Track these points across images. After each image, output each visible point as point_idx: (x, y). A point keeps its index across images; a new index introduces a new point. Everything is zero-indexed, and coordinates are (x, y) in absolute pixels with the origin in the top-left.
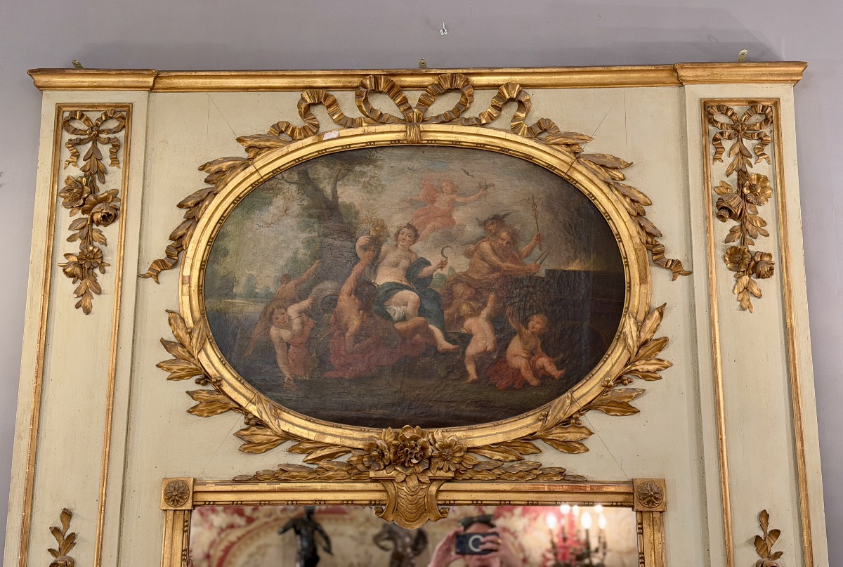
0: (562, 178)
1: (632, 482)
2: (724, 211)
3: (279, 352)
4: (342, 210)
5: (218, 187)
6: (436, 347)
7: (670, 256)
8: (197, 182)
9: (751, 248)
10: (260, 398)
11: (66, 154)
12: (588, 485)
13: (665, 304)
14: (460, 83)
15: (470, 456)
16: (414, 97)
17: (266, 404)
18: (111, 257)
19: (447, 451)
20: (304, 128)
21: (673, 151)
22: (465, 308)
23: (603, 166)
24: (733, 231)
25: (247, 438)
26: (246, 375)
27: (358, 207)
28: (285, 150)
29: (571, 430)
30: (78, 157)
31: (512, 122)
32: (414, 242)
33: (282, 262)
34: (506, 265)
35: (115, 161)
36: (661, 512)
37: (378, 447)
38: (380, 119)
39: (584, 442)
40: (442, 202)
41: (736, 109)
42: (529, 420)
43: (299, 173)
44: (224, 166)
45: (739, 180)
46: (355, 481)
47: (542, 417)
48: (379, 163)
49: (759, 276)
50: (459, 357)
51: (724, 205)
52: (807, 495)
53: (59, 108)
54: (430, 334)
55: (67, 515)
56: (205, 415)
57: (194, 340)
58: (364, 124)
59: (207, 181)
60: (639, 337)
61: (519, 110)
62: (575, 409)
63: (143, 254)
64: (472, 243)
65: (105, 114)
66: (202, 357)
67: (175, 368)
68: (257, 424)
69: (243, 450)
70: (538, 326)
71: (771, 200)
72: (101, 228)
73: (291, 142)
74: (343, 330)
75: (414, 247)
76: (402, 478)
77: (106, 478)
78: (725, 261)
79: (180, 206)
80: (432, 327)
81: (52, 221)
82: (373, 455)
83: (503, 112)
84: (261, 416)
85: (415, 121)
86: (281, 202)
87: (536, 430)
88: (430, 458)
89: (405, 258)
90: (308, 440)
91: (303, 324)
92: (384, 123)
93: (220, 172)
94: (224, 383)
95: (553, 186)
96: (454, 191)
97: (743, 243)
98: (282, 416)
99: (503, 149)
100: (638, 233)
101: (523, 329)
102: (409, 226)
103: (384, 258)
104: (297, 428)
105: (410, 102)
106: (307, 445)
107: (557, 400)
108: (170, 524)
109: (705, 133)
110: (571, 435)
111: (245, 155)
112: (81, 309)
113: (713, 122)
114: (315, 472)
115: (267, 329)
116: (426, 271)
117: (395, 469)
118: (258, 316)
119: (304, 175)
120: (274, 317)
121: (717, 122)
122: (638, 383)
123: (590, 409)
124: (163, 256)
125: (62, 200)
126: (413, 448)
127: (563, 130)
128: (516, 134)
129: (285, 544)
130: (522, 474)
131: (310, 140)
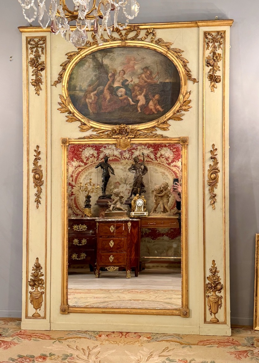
0: (164, 56)
1: (180, 138)
2: (208, 64)
3: (89, 105)
4: (105, 66)
5: (70, 60)
6: (130, 104)
7: (193, 77)
8: (65, 59)
9: (215, 74)
10: (84, 118)
11: (30, 51)
12: (169, 139)
13: (191, 91)
14: (136, 29)
15: (138, 132)
16: (123, 33)
17: (86, 119)
18: (43, 80)
19: (132, 130)
20: (93, 42)
21: (196, 47)
22: (138, 93)
23: (176, 52)
24: (211, 70)
25: (82, 128)
26: (80, 112)
27: (109, 65)
28: (88, 49)
29: (165, 125)
30: (33, 52)
31: (151, 39)
32: (124, 75)
33: (89, 81)
34: (149, 81)
35: (43, 53)
36: (187, 145)
37: (115, 130)
38: (114, 39)
39: (168, 128)
40: (132, 63)
41: (213, 34)
42: (154, 122)
43: (92, 56)
44: (72, 54)
45: (213, 55)
46: (109, 138)
47: (157, 122)
48: (114, 52)
49: (216, 82)
50: (136, 106)
51: (208, 62)
52: (224, 140)
53: (27, 38)
54: (129, 100)
55: (38, 147)
56: (70, 122)
57: (67, 102)
58: (110, 41)
59: (68, 58)
60: (183, 100)
61: (153, 36)
62: (166, 119)
63: (52, 79)
64: (140, 75)
65: (39, 39)
66: (69, 107)
67: (62, 110)
68: (84, 124)
69: (80, 131)
70: (157, 97)
71: (222, 61)
72: (40, 72)
73: (90, 47)
74: (105, 99)
76: (121, 137)
77: (47, 138)
78: (208, 78)
79: (61, 66)
80: (128, 98)
81: (27, 70)
82: (114, 132)
83: (148, 36)
84: (85, 122)
85: (124, 40)
86: (88, 64)
87: (156, 125)
88: (128, 132)
89: (122, 79)
90: (97, 128)
91: (95, 98)
92: (115, 41)
93: (71, 56)
94: (75, 113)
95: (161, 58)
96: (135, 60)
97: (213, 73)
98: (90, 122)
99: (148, 47)
100: (185, 71)
101: (153, 98)
102: (123, 70)
103: (116, 79)
104: (94, 125)
105: (122, 34)
106: (97, 130)
107: (161, 117)
108: (63, 149)
109: (204, 41)
110: (165, 126)
111: (78, 51)
112: (37, 94)
113: (207, 38)
115: (85, 100)
116: (127, 83)
117: (119, 135)
118: (83, 96)
119: (94, 56)
120: (87, 96)
121: (208, 38)
122: (183, 112)
123: (170, 119)
124: (57, 80)
125: (29, 64)
126: (124, 130)
127: (165, 41)
128: (152, 43)
129: (98, 172)
130: (152, 136)
131: (95, 46)
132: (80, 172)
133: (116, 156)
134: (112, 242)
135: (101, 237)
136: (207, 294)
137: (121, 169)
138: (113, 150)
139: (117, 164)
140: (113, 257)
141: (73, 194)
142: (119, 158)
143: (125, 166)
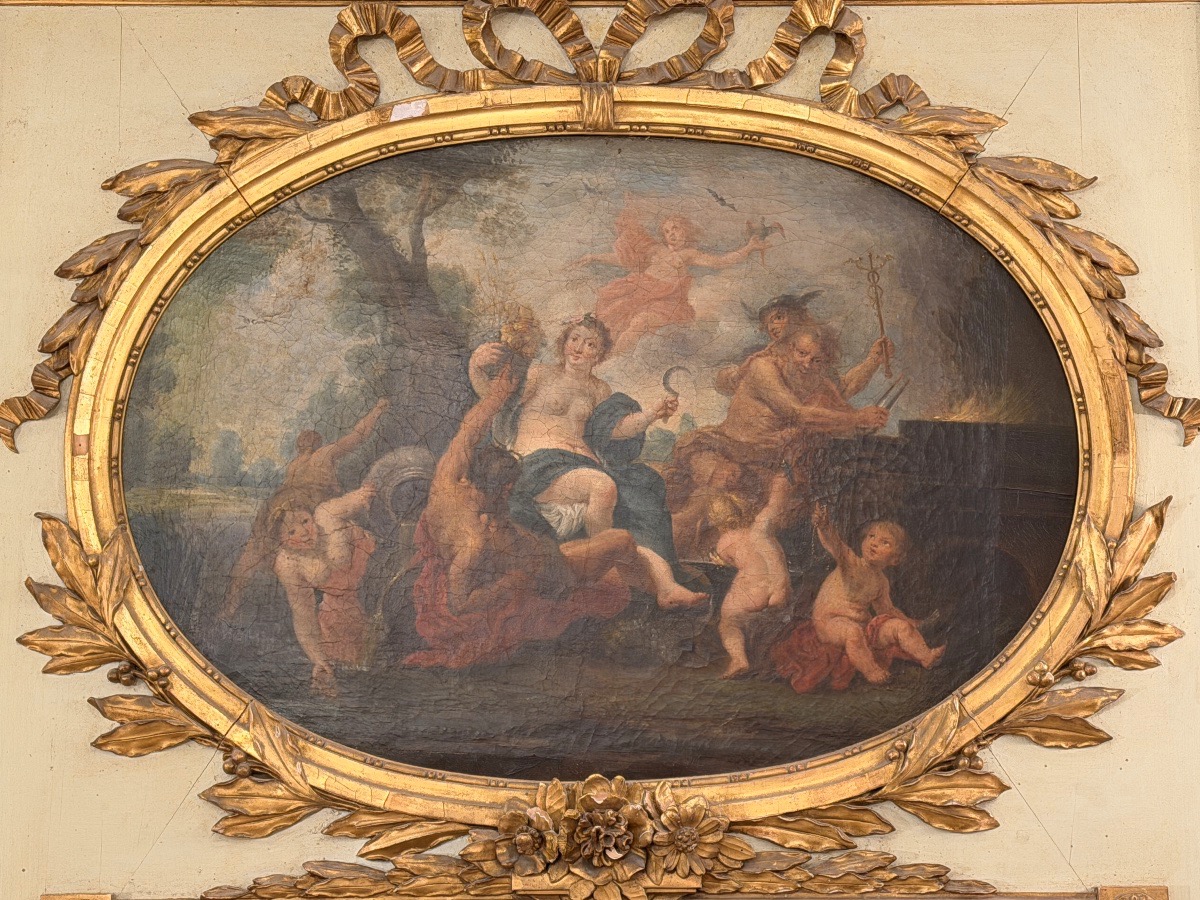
0: (936, 212)
1: (1094, 896)
3: (299, 608)
4: (437, 284)
5: (148, 229)
6: (655, 597)
7: (1178, 389)
8: (102, 218)
10: (257, 715)
13: (1169, 499)
15: (739, 840)
16: (597, 23)
17: (274, 729)
19: (687, 830)
20: (346, 92)
22: (718, 507)
23: (1029, 185)
25: (231, 804)
26: (226, 664)
27: (472, 277)
28: (303, 143)
29: (961, 781)
31: (822, 81)
32: (602, 358)
33: (300, 403)
34: (810, 410)
37: (530, 823)
38: (520, 74)
39: (988, 808)
40: (664, 265)
42: (865, 760)
43: (334, 198)
44: (162, 180)
47: (896, 754)
48: (520, 175)
50: (706, 619)
54: (641, 567)
56: (133, 752)
57: (104, 583)
58: (483, 86)
59: (123, 216)
60: (1110, 574)
61: (837, 54)
62: (968, 735)
64: (733, 359)
66: (124, 621)
67: (61, 646)
68: (253, 773)
69: (222, 831)
70: (883, 549)
73: (315, 126)
74: (440, 555)
75: (601, 371)
76: (586, 890)
79: (63, 272)
80: (645, 551)
82: (520, 842)
83: (801, 59)
84: (263, 756)
85: (601, 79)
86: (296, 265)
87: (881, 782)
88: (648, 848)
89: (582, 393)
90: (371, 809)
91: (351, 545)
92: (530, 83)
93: (153, 194)
94: (174, 679)
95: (913, 229)
96: (690, 242)
98: (308, 755)
99: (803, 144)
100: (1109, 338)
101: (851, 557)
102: (591, 321)
103: (534, 394)
104: (345, 781)
105: (587, 34)
106: (367, 820)
107: (928, 715)
110: (960, 793)
111: (210, 156)
114: (389, 878)
115: (268, 558)
116: (629, 424)
117: (569, 872)
118: (247, 525)
119: (347, 201)
120: (285, 529)
122: (1108, 676)
123: (1001, 735)
124: (25, 389)
126: (610, 826)
127: (938, 99)
128: (833, 109)
130: (852, 878)
131: (358, 122)
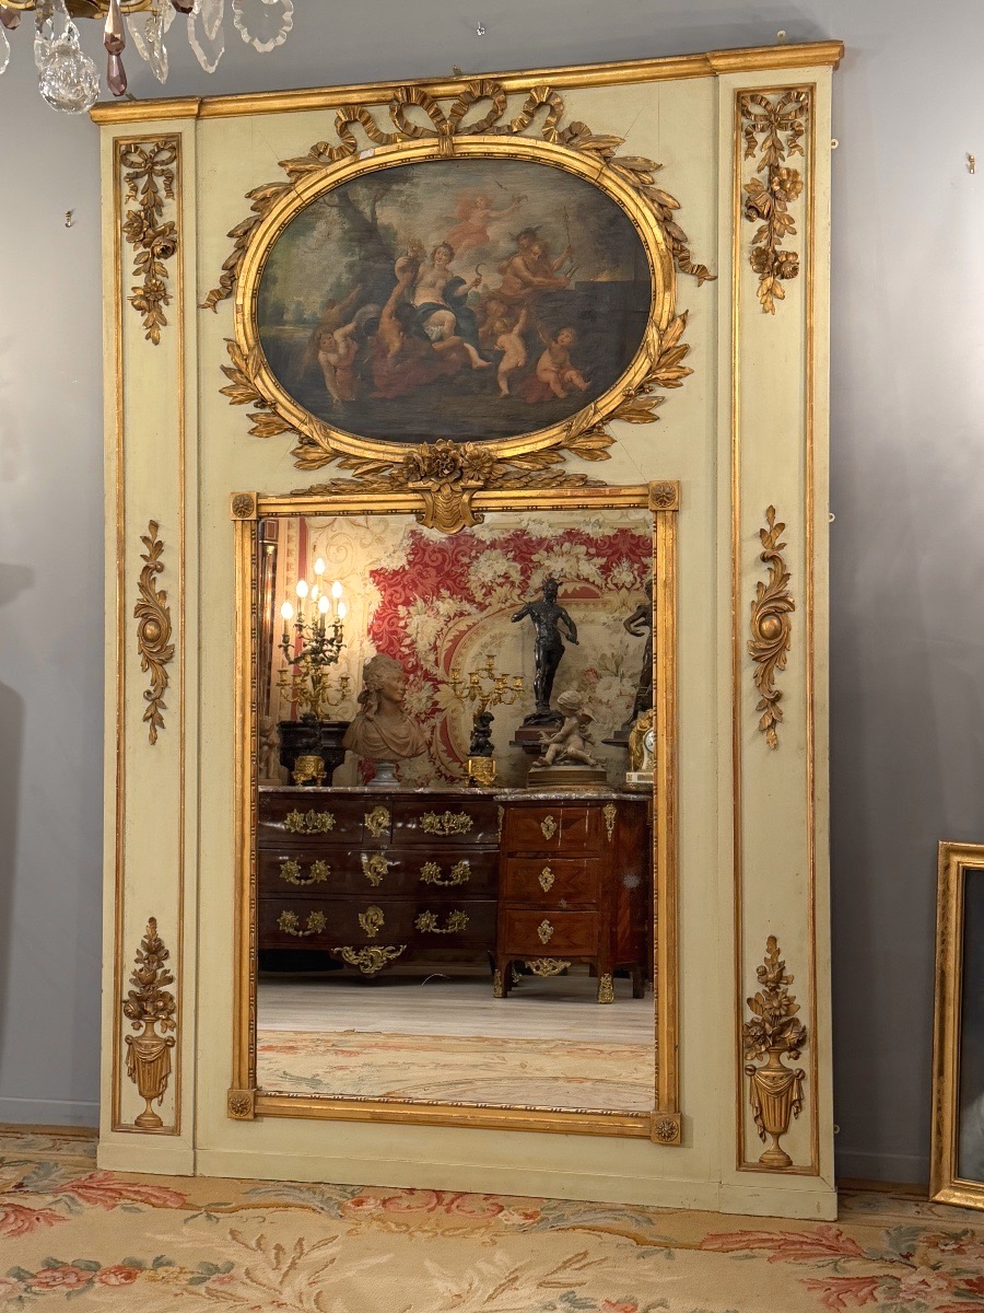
0: (593, 185)
1: (647, 486)
2: (752, 210)
3: (328, 375)
4: (381, 232)
5: (263, 214)
6: (471, 365)
7: (695, 261)
8: (243, 211)
9: (777, 248)
10: (311, 419)
11: (126, 189)
12: (608, 489)
13: (687, 311)
14: (489, 90)
15: (499, 466)
16: (446, 107)
17: (317, 424)
18: (173, 290)
19: (476, 461)
20: (342, 148)
21: (705, 149)
22: (498, 324)
23: (633, 170)
24: (760, 231)
25: (302, 456)
26: (297, 397)
27: (396, 227)
28: (324, 172)
29: (595, 439)
30: (136, 191)
31: (544, 128)
32: (450, 261)
33: (327, 288)
34: (537, 280)
35: (170, 193)
36: (673, 511)
37: (414, 460)
38: (414, 134)
39: (608, 450)
40: (477, 217)
41: (771, 97)
42: (555, 431)
43: (339, 196)
44: (268, 192)
45: (770, 175)
46: (398, 492)
47: (567, 428)
48: (416, 180)
49: (782, 277)
51: (751, 204)
52: (812, 490)
53: (116, 142)
54: (466, 352)
55: (154, 526)
56: (264, 436)
57: (250, 366)
58: (399, 140)
59: (253, 209)
60: (660, 346)
61: (550, 115)
62: (597, 419)
63: (201, 285)
65: (157, 145)
66: (258, 382)
67: (235, 393)
68: (309, 444)
69: (298, 466)
70: (567, 340)
71: (802, 196)
72: (162, 260)
73: (330, 164)
74: (385, 351)
75: (449, 267)
76: (437, 487)
77: (184, 494)
78: (751, 263)
79: (231, 235)
80: (467, 345)
81: (118, 256)
82: (413, 469)
83: (536, 118)
84: (312, 435)
85: (448, 133)
86: (324, 227)
87: (561, 440)
88: (461, 468)
89: (441, 277)
90: (356, 457)
91: (348, 347)
92: (418, 138)
93: (264, 199)
94: (278, 405)
95: (582, 194)
96: (487, 206)
97: (770, 242)
98: (330, 435)
99: (534, 158)
100: (665, 239)
101: (553, 343)
102: (445, 245)
103: (422, 278)
104: (344, 445)
105: (443, 113)
106: (354, 461)
107: (581, 412)
108: (239, 532)
109: (737, 127)
111: (287, 180)
112: (150, 340)
113: (746, 113)
114: (362, 485)
115: (315, 354)
117: (430, 480)
118: (307, 341)
119: (344, 197)
120: (321, 341)
121: (750, 113)
122: (660, 391)
123: (612, 418)
124: (218, 286)
125: (125, 235)
126: (445, 460)
127: (595, 132)
128: (548, 141)
129: (524, 633)
130: (547, 481)
131: (346, 161)
132: (463, 633)
133: (587, 580)
134: (546, 872)
135: (512, 855)
136: (747, 1063)
137: (604, 624)
138: (578, 560)
139: (591, 606)
140: (550, 925)
141: (439, 710)
142: (598, 586)
143: (617, 614)
